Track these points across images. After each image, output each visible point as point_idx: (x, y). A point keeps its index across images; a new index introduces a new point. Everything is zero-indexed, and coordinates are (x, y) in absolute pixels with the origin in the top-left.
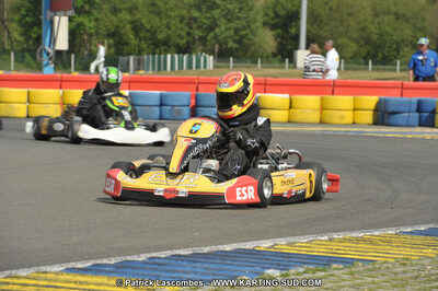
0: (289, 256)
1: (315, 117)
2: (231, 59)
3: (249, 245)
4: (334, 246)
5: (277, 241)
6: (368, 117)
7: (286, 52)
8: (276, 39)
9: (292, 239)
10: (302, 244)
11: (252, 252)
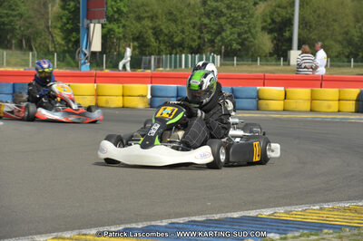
0: (287, 222)
1: (306, 106)
2: (235, 58)
3: (253, 213)
4: (324, 214)
5: (277, 209)
6: (351, 106)
7: (281, 52)
8: (272, 41)
9: (289, 208)
10: (297, 212)
11: (256, 219)
